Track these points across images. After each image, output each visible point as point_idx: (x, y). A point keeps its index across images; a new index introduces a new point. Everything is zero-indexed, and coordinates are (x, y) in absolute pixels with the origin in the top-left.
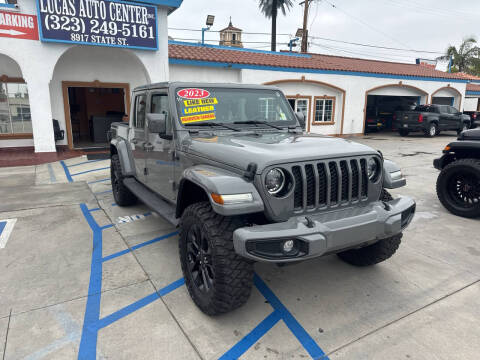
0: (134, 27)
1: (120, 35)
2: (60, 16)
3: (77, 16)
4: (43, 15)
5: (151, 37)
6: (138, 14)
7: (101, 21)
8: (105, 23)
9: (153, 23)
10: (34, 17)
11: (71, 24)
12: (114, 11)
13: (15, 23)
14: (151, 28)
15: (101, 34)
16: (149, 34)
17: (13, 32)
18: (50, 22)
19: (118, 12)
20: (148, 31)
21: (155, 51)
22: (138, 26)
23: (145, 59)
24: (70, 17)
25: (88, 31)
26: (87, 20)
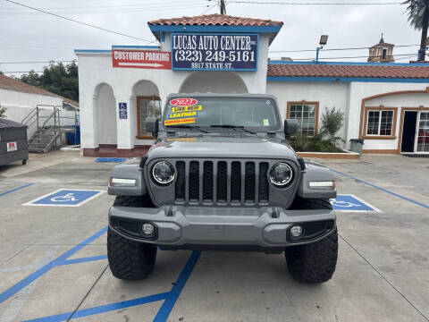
0: (239, 53)
1: (227, 61)
2: (185, 51)
3: (197, 49)
4: (175, 51)
5: (252, 60)
6: (242, 43)
7: (213, 51)
8: (216, 53)
9: (254, 48)
10: (170, 53)
11: (193, 56)
12: (224, 42)
13: (158, 59)
14: (253, 53)
15: (213, 61)
16: (250, 58)
17: (156, 65)
18: (179, 55)
19: (227, 42)
20: (250, 55)
21: (255, 72)
22: (242, 52)
23: (246, 79)
24: (192, 50)
25: (204, 60)
26: (204, 52)
